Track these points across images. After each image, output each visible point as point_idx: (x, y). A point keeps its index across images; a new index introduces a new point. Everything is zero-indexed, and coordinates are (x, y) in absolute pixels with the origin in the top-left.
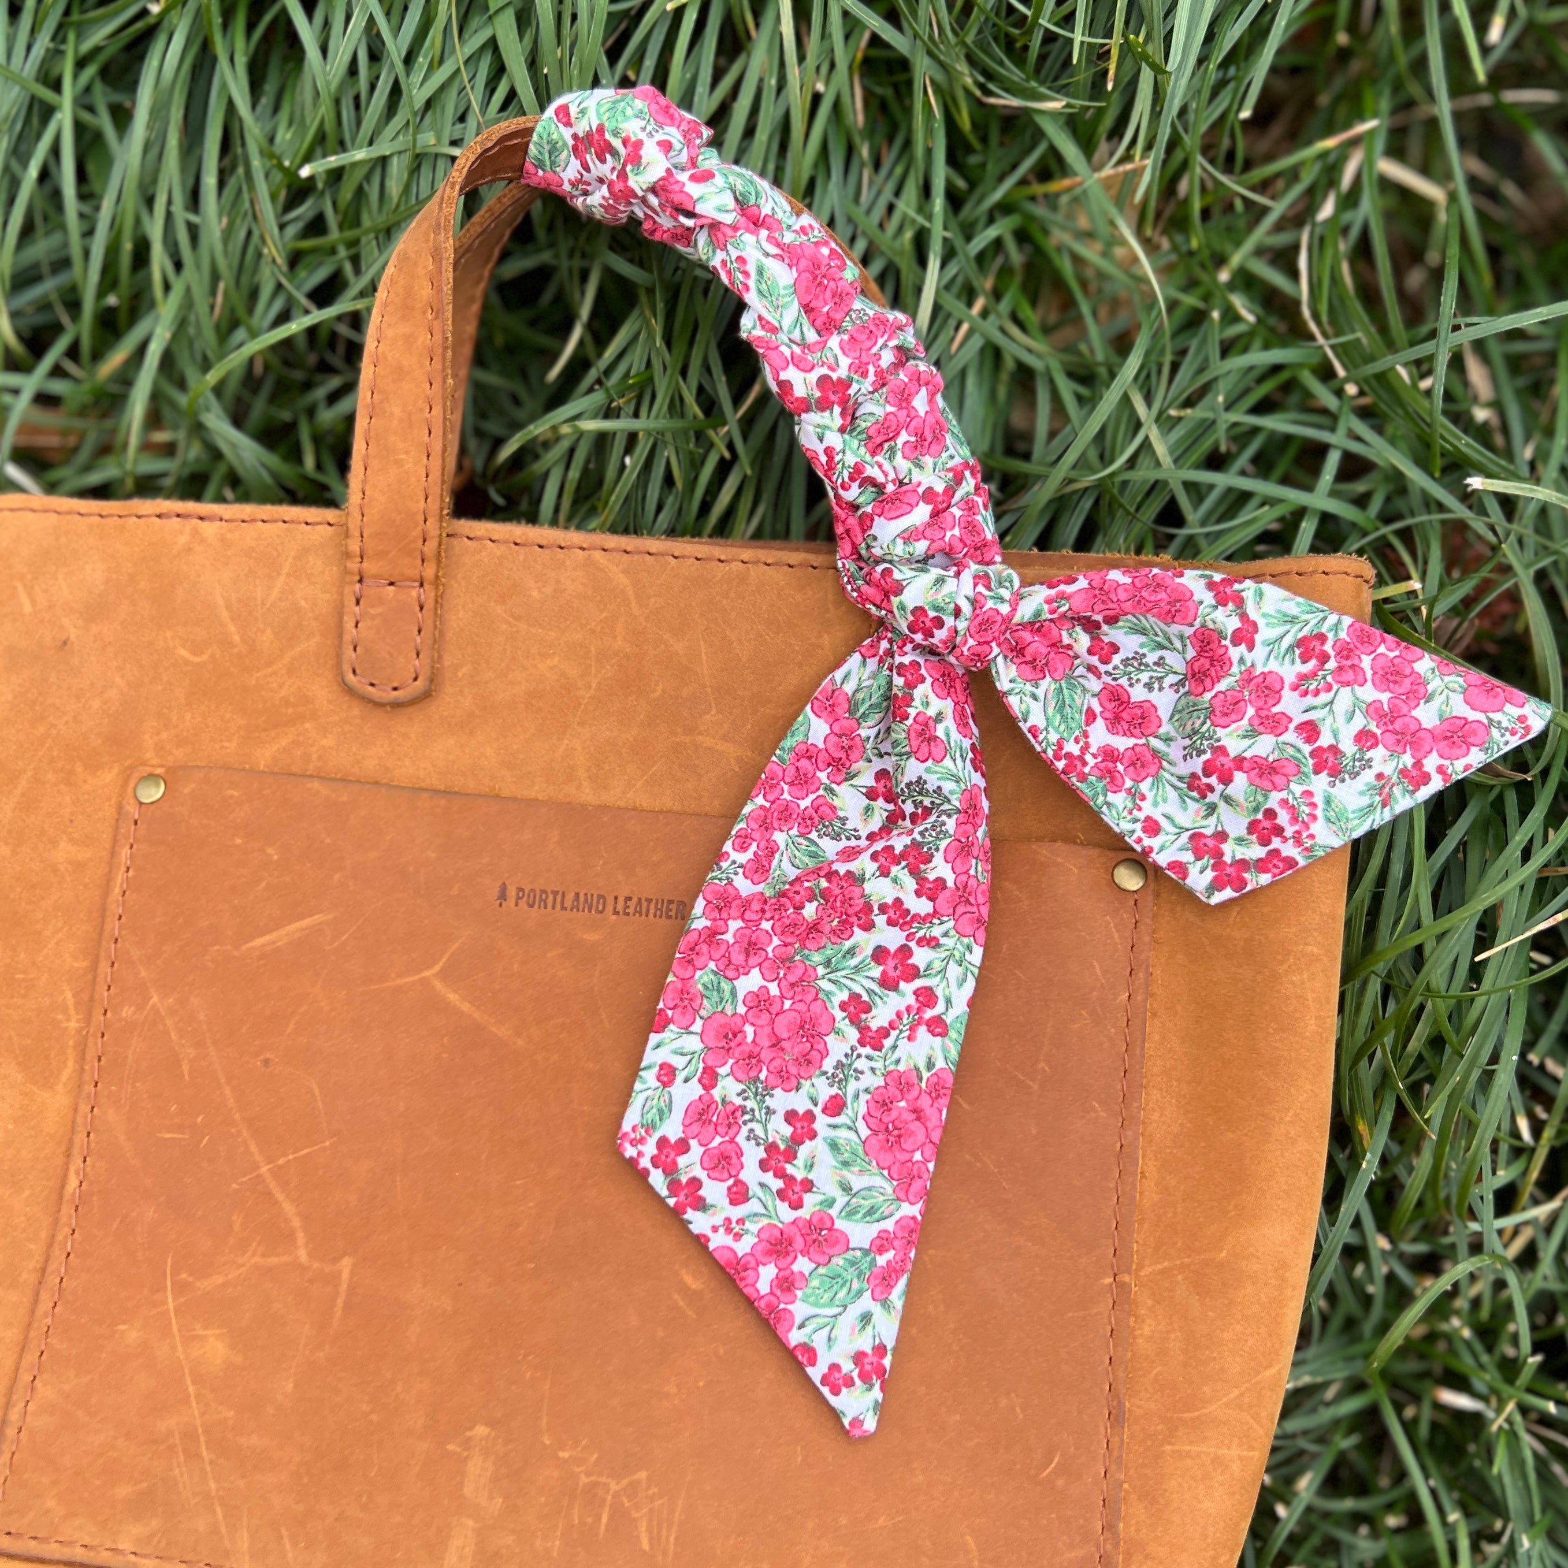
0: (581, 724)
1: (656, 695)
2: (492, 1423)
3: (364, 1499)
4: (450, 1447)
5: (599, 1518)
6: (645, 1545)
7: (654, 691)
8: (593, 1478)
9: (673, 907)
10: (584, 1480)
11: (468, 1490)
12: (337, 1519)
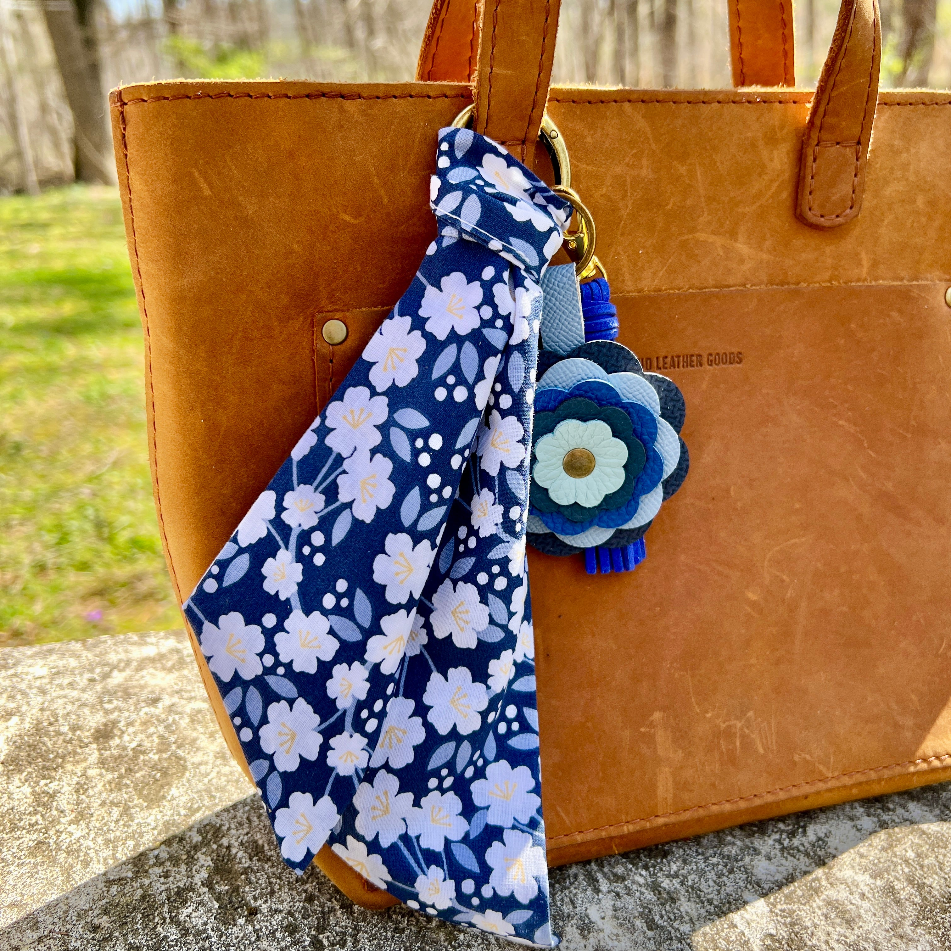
0: (623, 234)
1: (669, 207)
2: (664, 709)
3: (601, 774)
4: (643, 730)
5: (735, 743)
6: (761, 751)
7: (667, 205)
8: (727, 723)
9: (694, 358)
10: (723, 726)
11: (661, 752)
12: (588, 791)
